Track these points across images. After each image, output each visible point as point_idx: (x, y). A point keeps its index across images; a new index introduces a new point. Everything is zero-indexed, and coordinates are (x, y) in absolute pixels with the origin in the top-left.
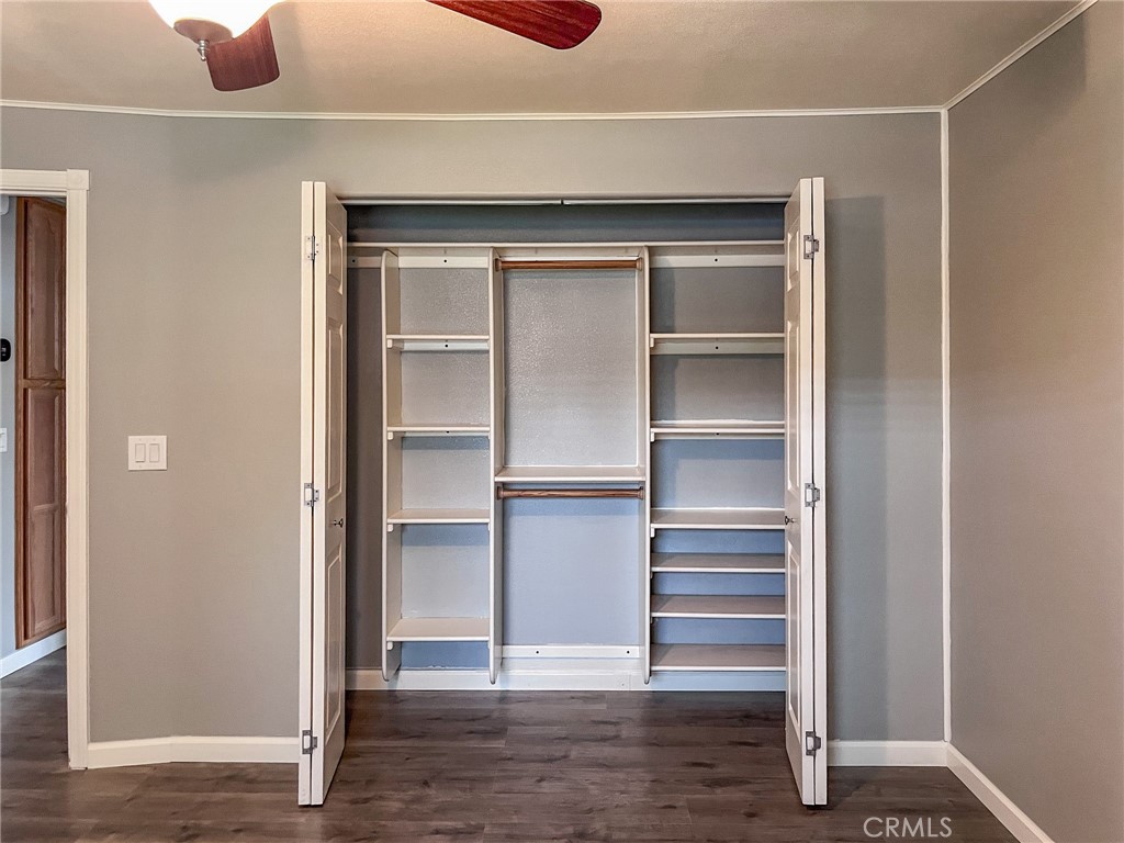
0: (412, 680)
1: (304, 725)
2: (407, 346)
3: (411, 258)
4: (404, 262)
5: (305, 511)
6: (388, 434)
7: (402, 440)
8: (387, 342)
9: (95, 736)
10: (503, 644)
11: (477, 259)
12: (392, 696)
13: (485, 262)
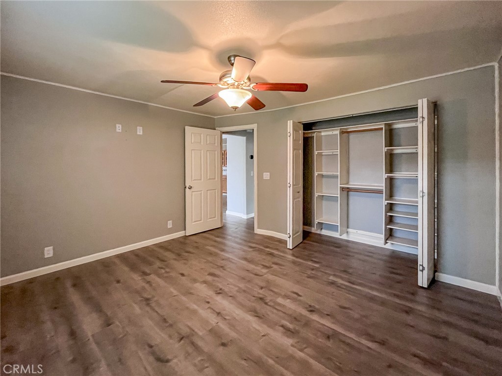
0: (325, 232)
1: (288, 232)
2: (323, 154)
3: (325, 133)
4: (323, 134)
5: (288, 188)
6: (316, 174)
7: (322, 176)
8: (316, 153)
9: (259, 228)
10: (348, 228)
11: (336, 132)
12: (320, 235)
13: (338, 132)
